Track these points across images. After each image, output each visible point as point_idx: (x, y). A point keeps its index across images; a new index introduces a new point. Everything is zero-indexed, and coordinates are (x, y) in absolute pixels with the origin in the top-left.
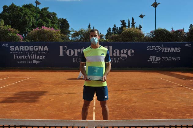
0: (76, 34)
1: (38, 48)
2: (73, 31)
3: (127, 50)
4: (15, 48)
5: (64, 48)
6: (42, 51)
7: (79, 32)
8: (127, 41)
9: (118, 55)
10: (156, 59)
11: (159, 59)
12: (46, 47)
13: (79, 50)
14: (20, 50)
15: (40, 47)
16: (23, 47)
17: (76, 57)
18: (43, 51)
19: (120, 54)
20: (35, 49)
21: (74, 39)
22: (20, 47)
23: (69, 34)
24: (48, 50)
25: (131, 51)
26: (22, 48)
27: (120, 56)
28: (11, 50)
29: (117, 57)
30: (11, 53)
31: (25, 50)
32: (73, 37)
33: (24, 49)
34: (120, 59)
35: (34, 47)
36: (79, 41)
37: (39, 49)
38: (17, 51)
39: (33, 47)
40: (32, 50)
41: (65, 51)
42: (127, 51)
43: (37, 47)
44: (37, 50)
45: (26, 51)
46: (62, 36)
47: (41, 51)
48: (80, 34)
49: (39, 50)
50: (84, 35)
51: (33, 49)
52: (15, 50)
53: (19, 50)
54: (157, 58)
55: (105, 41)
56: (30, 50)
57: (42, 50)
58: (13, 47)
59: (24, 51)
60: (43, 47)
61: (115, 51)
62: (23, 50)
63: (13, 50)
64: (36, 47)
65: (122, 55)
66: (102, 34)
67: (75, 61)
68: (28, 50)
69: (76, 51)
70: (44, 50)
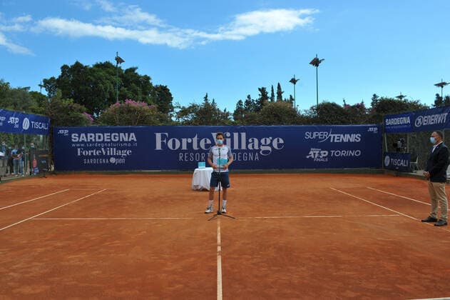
0: (184, 112)
1: (119, 136)
2: (180, 107)
3: (271, 138)
4: (79, 137)
5: (163, 137)
6: (126, 142)
7: (190, 107)
8: (270, 124)
9: (256, 147)
10: (320, 154)
11: (325, 153)
12: (132, 134)
13: (190, 140)
14: (89, 140)
15: (122, 135)
16: (93, 135)
17: (184, 152)
18: (128, 142)
19: (259, 147)
20: (115, 138)
21: (181, 120)
22: (89, 135)
23: (173, 111)
24: (135, 140)
25: (278, 141)
26: (91, 136)
27: (260, 150)
28: (73, 140)
29: (254, 151)
30: (74, 145)
31: (97, 140)
32: (179, 117)
33: (95, 138)
34: (259, 154)
35: (113, 134)
36: (188, 123)
37: (121, 138)
38: (83, 142)
39: (110, 136)
40: (109, 140)
41: (165, 141)
42: (272, 141)
43: (117, 134)
44: (117, 140)
45: (99, 142)
46: (161, 117)
47: (123, 142)
48: (190, 113)
49: (121, 140)
50: (197, 114)
51: (110, 138)
52: (80, 141)
53: (86, 141)
54: (322, 152)
55: (233, 122)
56: (106, 140)
57: (126, 139)
58: (77, 135)
59: (95, 142)
60: (127, 134)
61: (250, 140)
62: (93, 140)
63: (77, 140)
64: (115, 136)
65: (263, 148)
66: (227, 111)
67: (183, 158)
68: (101, 140)
69: (184, 141)
70: (130, 140)
